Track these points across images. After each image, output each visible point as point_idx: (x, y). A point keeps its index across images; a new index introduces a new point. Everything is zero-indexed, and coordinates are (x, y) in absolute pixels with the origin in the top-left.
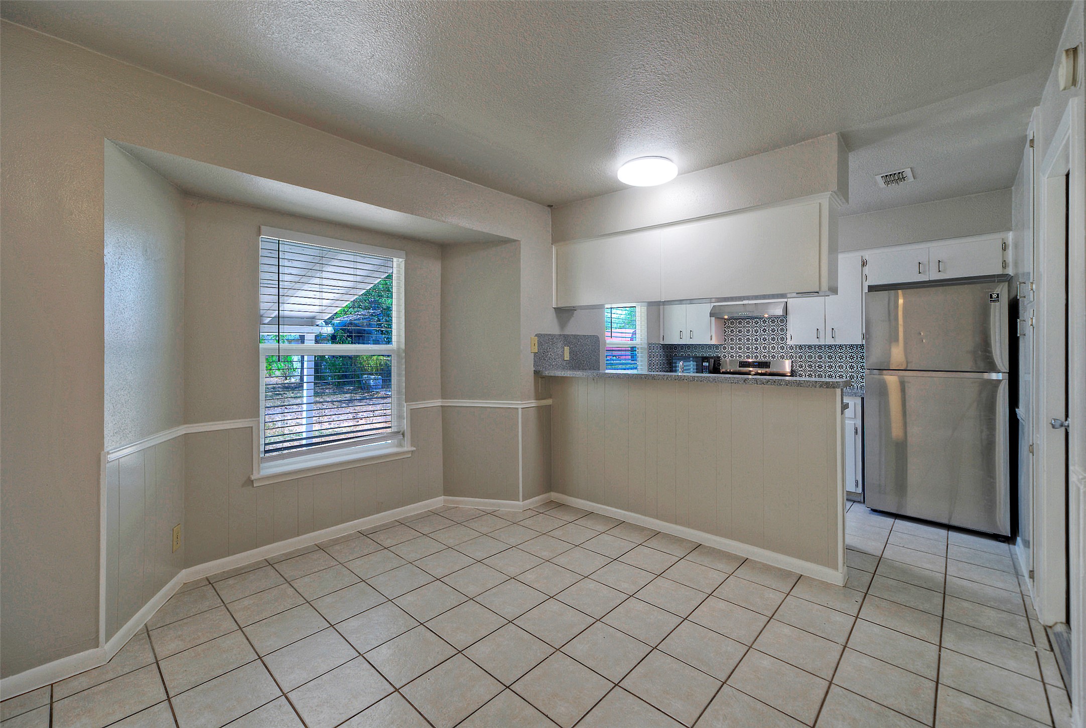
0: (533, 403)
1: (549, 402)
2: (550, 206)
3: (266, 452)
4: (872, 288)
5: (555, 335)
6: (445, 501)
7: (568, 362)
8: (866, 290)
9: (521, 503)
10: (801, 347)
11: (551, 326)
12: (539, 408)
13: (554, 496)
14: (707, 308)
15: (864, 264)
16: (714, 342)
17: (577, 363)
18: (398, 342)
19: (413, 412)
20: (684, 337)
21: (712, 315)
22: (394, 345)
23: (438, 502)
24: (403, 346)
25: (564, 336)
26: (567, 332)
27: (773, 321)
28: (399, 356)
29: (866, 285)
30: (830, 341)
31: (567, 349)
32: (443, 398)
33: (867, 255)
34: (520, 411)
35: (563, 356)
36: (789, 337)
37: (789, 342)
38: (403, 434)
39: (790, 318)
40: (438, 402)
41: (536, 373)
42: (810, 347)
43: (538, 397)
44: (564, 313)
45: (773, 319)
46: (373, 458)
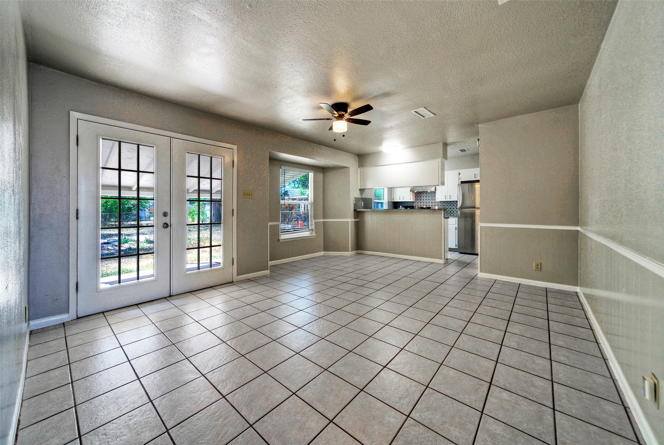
0: (353, 220)
1: (357, 220)
2: (358, 155)
3: (281, 232)
4: (462, 182)
5: (359, 198)
6: (324, 253)
7: (363, 207)
8: (460, 183)
9: (350, 252)
10: (441, 202)
11: (358, 195)
12: (355, 222)
13: (359, 251)
14: (409, 189)
15: (459, 174)
16: (411, 200)
17: (366, 207)
18: (311, 200)
19: (316, 223)
20: (401, 199)
21: (411, 191)
22: (309, 201)
23: (322, 253)
24: (313, 202)
25: (362, 198)
26: (363, 197)
27: (432, 193)
28: (311, 205)
29: (460, 181)
30: (449, 200)
31: (363, 202)
32: (323, 219)
33: (460, 171)
34: (350, 222)
35: (362, 205)
36: (436, 199)
37: (437, 200)
38: (313, 230)
39: (437, 192)
40: (322, 220)
41: (354, 210)
42: (444, 202)
43: (355, 218)
44: (362, 191)
45: (432, 192)
46: (302, 237)
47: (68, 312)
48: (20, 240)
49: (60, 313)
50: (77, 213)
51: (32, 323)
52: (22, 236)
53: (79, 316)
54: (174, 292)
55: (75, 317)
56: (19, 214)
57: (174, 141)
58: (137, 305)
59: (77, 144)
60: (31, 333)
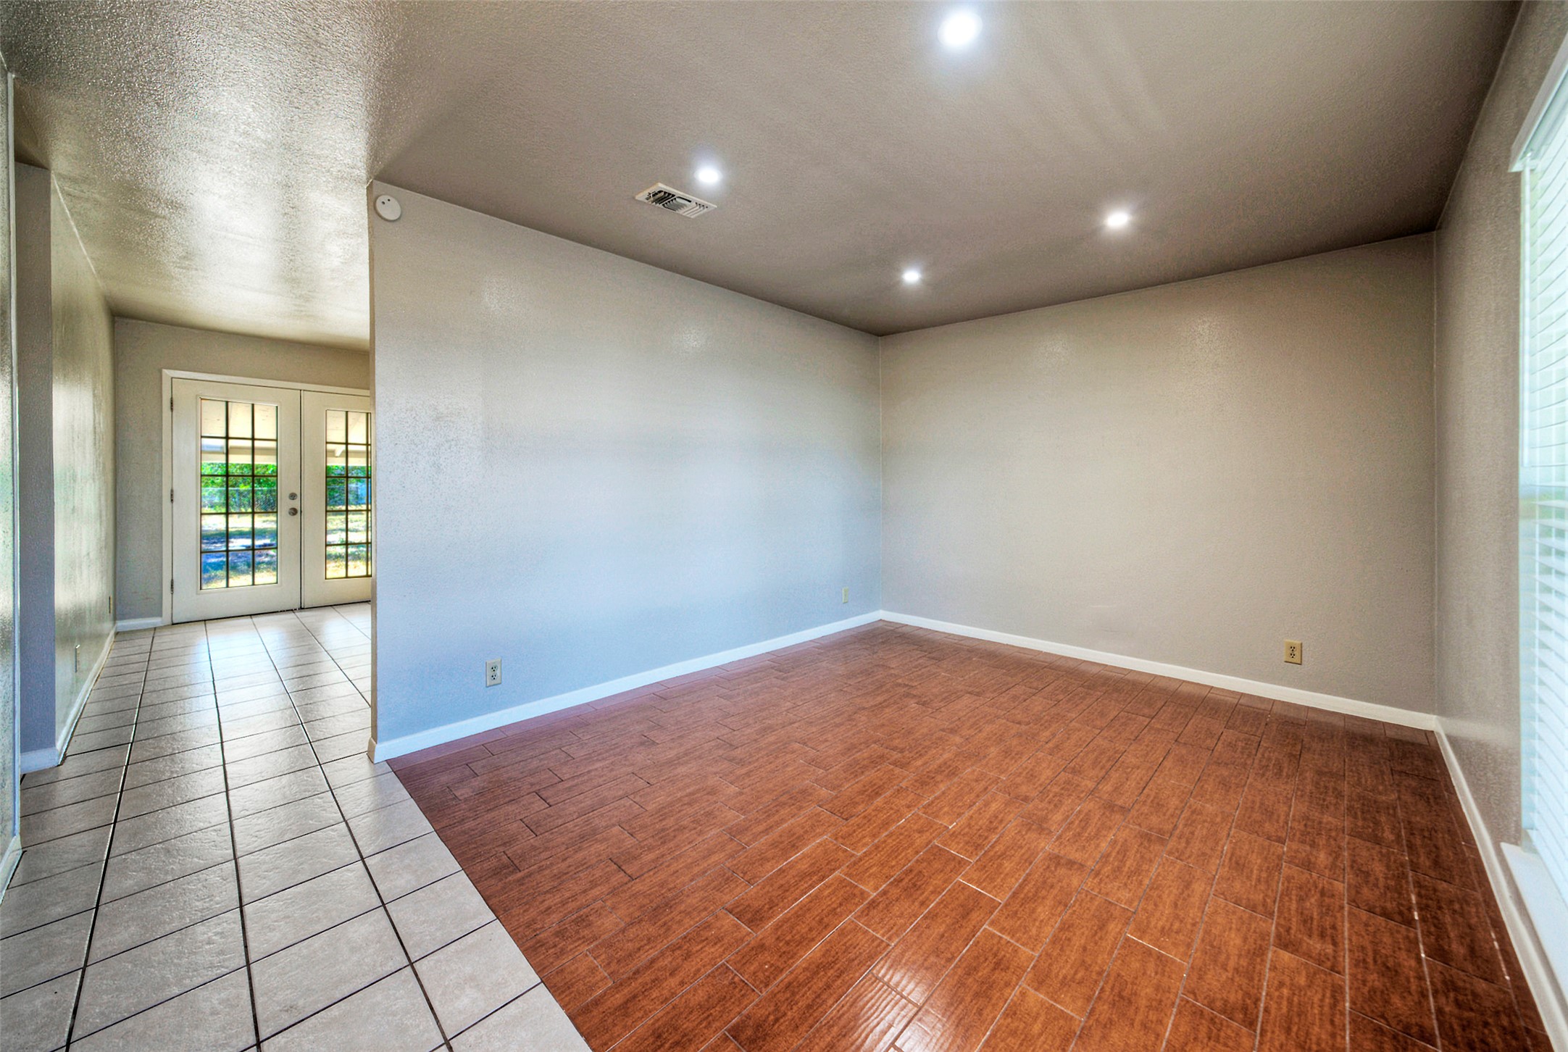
47: (160, 615)
48: (101, 522)
49: (152, 615)
50: (172, 495)
51: (119, 623)
52: (104, 518)
53: (175, 622)
54: (307, 603)
55: (170, 623)
56: (100, 497)
57: (306, 395)
58: (251, 615)
59: (172, 409)
60: (117, 634)
